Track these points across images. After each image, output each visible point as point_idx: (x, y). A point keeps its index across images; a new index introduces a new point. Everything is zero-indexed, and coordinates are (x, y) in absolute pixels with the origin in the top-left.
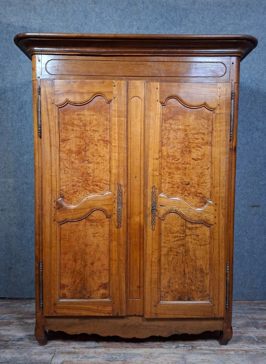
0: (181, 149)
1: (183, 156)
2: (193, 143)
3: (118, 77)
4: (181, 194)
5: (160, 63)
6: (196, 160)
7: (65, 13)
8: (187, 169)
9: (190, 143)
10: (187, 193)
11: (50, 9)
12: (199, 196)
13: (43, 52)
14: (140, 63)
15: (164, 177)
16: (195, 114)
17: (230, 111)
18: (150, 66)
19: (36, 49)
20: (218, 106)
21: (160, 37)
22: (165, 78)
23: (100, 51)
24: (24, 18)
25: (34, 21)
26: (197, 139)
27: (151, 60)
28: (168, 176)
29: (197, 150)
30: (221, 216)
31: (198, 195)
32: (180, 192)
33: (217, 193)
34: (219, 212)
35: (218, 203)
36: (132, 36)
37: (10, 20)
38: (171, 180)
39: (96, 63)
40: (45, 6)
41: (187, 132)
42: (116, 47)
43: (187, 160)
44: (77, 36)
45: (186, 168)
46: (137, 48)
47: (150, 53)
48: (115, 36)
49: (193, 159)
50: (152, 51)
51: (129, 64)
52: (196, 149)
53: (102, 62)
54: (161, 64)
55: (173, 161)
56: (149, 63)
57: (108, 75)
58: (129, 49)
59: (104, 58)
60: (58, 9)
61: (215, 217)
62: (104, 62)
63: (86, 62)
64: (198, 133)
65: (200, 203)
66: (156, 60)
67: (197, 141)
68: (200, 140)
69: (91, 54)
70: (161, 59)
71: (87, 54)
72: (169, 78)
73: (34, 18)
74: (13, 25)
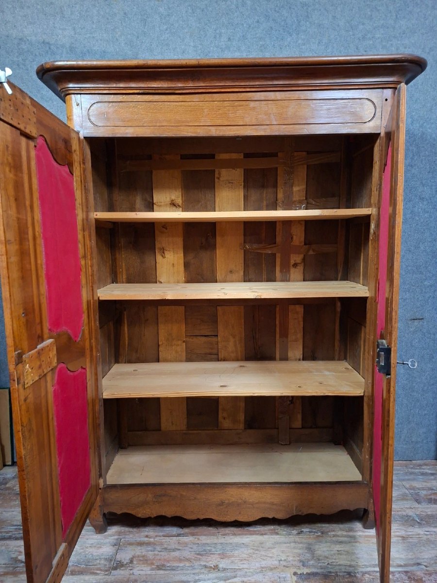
3: (203, 127)
5: (270, 102)
7: (110, 18)
11: (86, 11)
13: (83, 90)
14: (237, 103)
18: (254, 108)
21: (270, 62)
22: (278, 127)
23: (173, 86)
24: (45, 27)
25: (60, 32)
27: (256, 99)
36: (224, 62)
37: (23, 31)
39: (168, 105)
40: (78, 6)
42: (199, 80)
44: (137, 64)
46: (233, 80)
47: (253, 88)
48: (197, 63)
50: (257, 83)
51: (220, 107)
53: (177, 104)
54: (271, 104)
56: (252, 104)
57: (188, 124)
58: (220, 82)
59: (181, 97)
60: (98, 11)
62: (180, 103)
63: (152, 105)
66: (263, 98)
69: (160, 91)
70: (272, 95)
71: (153, 91)
72: (285, 127)
73: (61, 27)
74: (28, 40)
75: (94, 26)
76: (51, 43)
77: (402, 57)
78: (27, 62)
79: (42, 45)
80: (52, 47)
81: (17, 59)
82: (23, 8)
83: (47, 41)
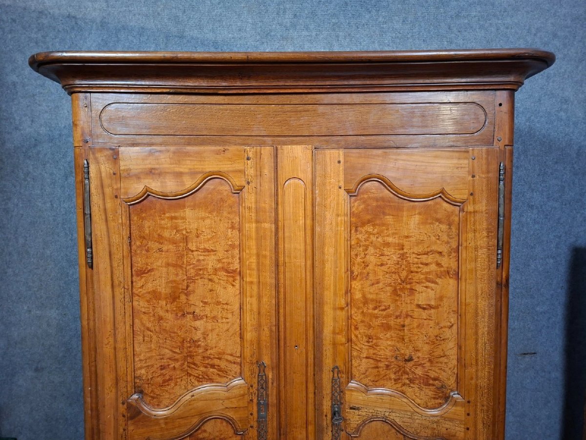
0: (391, 286)
1: (396, 300)
2: (417, 272)
3: (256, 138)
4: (395, 380)
5: (344, 107)
6: (424, 309)
8: (405, 328)
9: (412, 272)
10: (408, 379)
12: (433, 385)
13: (92, 88)
14: (301, 108)
15: (356, 345)
16: (420, 214)
17: (496, 207)
18: (323, 114)
19: (78, 82)
20: (471, 197)
21: (345, 58)
22: (355, 138)
23: (214, 85)
26: (427, 264)
27: (326, 102)
28: (366, 344)
29: (426, 287)
30: (480, 426)
31: (431, 382)
32: (393, 376)
33: (472, 379)
34: (475, 417)
35: (472, 399)
36: (283, 57)
38: (371, 351)
39: (208, 109)
41: (405, 251)
42: (249, 78)
43: (405, 308)
44: (163, 58)
45: (404, 326)
46: (295, 78)
47: (322, 88)
48: (246, 57)
49: (419, 306)
50: (328, 83)
51: (279, 112)
52: (425, 285)
53: (221, 107)
54: (346, 109)
55: (376, 311)
56: (321, 109)
57: (234, 133)
58: (278, 81)
59: (226, 99)
61: (468, 429)
62: (225, 107)
63: (188, 109)
64: (428, 252)
65: (434, 398)
66: (335, 102)
67: (426, 269)
68: (433, 267)
69: (196, 91)
70: (347, 98)
71: (188, 91)
72: (363, 138)
74: (50, 13)
76: (78, 17)
77: (525, 53)
79: (67, 19)
80: (79, 22)
81: (35, 36)
83: (73, 14)
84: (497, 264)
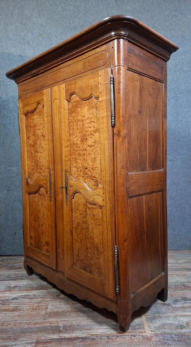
0: (80, 138)
1: (82, 144)
2: (88, 131)
4: (83, 177)
6: (90, 147)
7: (50, 45)
8: (85, 155)
9: (86, 131)
10: (86, 176)
11: (40, 42)
12: (94, 180)
15: (72, 162)
16: (87, 105)
17: (109, 97)
20: (101, 94)
24: (21, 49)
25: (28, 51)
26: (90, 127)
28: (75, 162)
29: (91, 137)
30: (108, 199)
31: (93, 178)
32: (82, 175)
33: (104, 177)
34: (106, 195)
35: (104, 187)
37: (10, 51)
38: (76, 165)
40: (36, 40)
41: (84, 122)
43: (85, 146)
45: (84, 154)
49: (88, 145)
52: (90, 136)
55: (77, 149)
60: (45, 42)
61: (104, 200)
64: (91, 122)
65: (94, 186)
67: (90, 129)
68: (92, 128)
73: (28, 49)
74: (13, 55)
75: (43, 49)
76: (23, 56)
78: (12, 64)
79: (19, 57)
80: (24, 58)
81: (7, 63)
82: (11, 41)
83: (21, 55)
84: (112, 124)
